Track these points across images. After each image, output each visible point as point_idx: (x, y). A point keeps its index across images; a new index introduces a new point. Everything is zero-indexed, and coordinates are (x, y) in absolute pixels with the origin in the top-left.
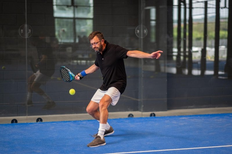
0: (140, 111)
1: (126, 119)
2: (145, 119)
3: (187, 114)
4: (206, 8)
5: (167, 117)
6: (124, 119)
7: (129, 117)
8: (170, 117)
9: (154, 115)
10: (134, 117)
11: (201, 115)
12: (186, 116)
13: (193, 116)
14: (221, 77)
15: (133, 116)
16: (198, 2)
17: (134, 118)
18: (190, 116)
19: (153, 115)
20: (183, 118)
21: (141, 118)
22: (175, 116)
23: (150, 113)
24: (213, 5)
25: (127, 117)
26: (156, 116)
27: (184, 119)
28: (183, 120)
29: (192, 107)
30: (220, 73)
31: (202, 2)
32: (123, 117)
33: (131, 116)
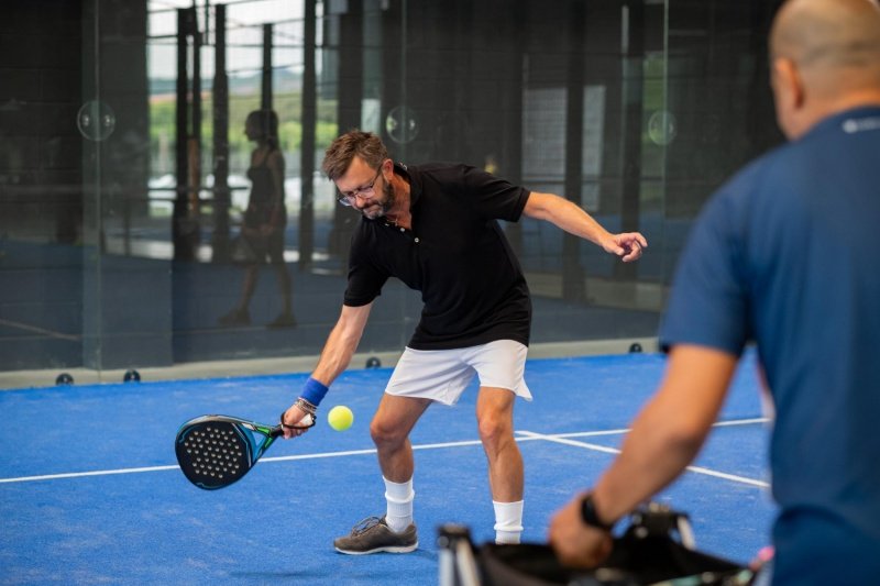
0: (89, 367)
1: (51, 389)
2: (111, 389)
3: (236, 374)
4: (268, 46)
5: (177, 382)
6: (45, 389)
7: (60, 384)
8: (186, 382)
9: (137, 377)
10: (76, 383)
11: (276, 377)
12: (233, 380)
13: (254, 378)
14: (321, 271)
15: (70, 379)
16: (242, 26)
17: (77, 388)
18: (246, 379)
19: (133, 377)
20: (227, 385)
21: (97, 387)
22: (199, 381)
23: (122, 372)
24: (292, 37)
25: (53, 384)
26: (142, 381)
27: (231, 388)
28: (226, 389)
29: (247, 353)
30: (316, 257)
31: (254, 26)
32: (39, 385)
33: (65, 380)
